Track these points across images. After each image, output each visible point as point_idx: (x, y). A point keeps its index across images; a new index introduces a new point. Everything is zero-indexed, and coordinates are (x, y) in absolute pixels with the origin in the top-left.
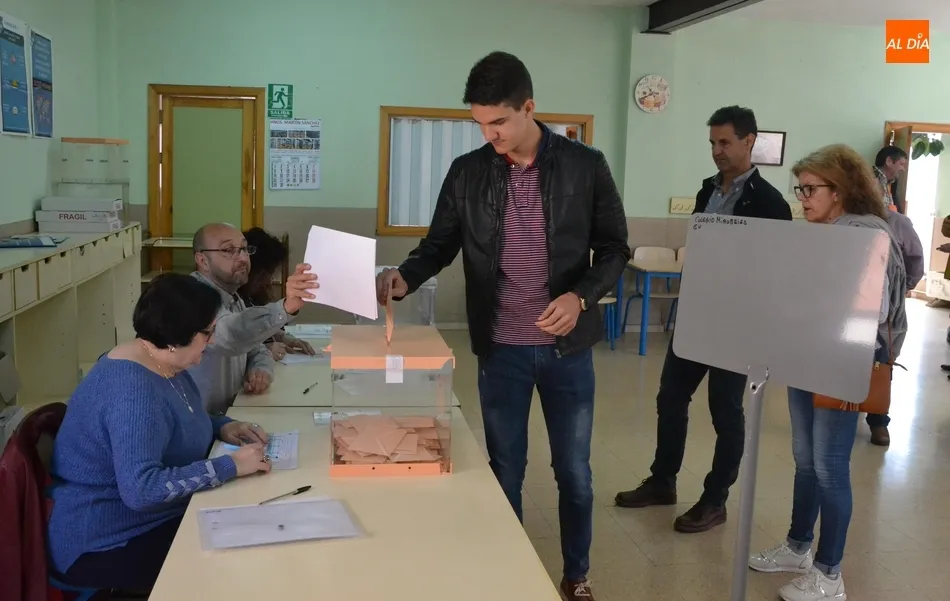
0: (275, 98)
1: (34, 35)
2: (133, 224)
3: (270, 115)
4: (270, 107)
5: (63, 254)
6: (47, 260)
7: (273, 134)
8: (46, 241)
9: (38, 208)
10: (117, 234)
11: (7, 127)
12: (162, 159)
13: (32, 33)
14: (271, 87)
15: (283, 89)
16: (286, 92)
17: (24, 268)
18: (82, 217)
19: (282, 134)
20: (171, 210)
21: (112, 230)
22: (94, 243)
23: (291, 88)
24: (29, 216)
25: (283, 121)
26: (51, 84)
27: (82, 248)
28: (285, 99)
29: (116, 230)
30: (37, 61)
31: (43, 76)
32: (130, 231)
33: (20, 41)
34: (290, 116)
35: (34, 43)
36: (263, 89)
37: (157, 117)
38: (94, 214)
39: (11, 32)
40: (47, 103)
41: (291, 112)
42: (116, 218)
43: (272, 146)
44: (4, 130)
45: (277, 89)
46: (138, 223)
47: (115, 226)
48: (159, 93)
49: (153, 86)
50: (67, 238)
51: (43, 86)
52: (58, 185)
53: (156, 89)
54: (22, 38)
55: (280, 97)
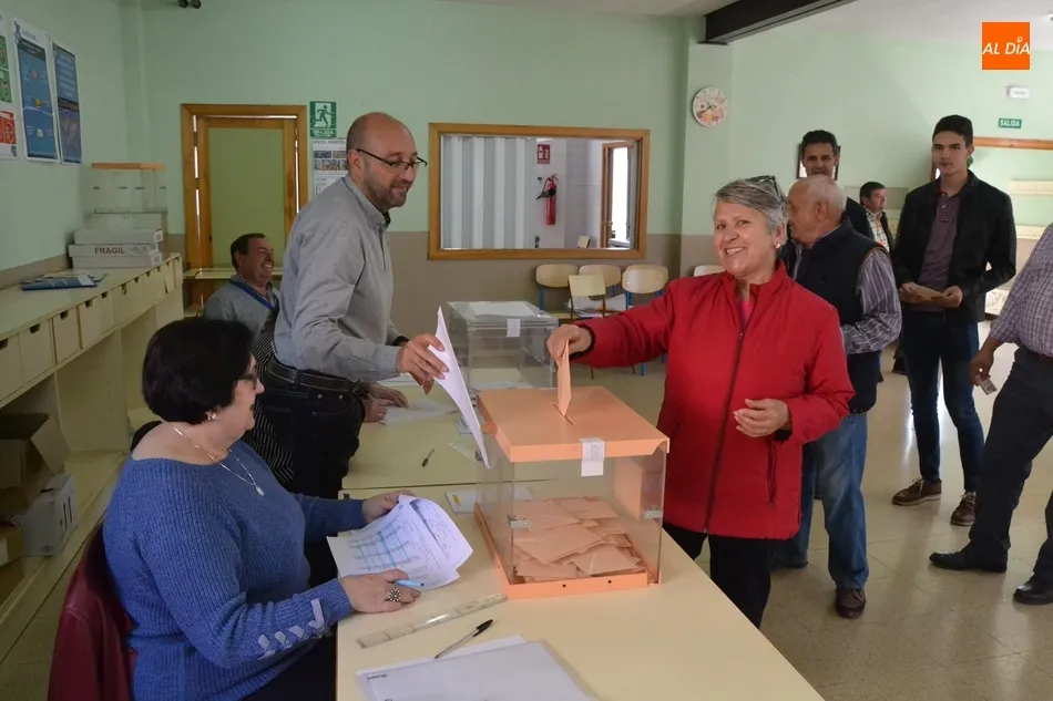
0: (318, 116)
1: (56, 48)
2: (173, 256)
3: (312, 135)
4: (312, 126)
5: (104, 295)
6: (88, 303)
7: (316, 154)
8: (84, 281)
9: (71, 241)
10: (158, 268)
11: (31, 152)
12: (199, 184)
13: (54, 45)
14: (313, 104)
15: (325, 107)
16: (329, 109)
17: (63, 315)
18: (121, 251)
19: (326, 155)
20: (210, 238)
21: (154, 264)
22: (136, 279)
23: (334, 105)
24: (62, 252)
25: (327, 141)
26: (77, 104)
27: (123, 286)
28: (328, 117)
29: (157, 264)
30: (61, 78)
31: (69, 95)
32: (171, 264)
33: (41, 54)
34: (334, 136)
35: (57, 58)
36: (304, 107)
37: (190, 140)
38: (133, 247)
39: (30, 43)
40: (74, 125)
41: (334, 131)
42: (157, 250)
43: (316, 168)
44: (29, 155)
45: (319, 107)
46: (178, 255)
47: (157, 259)
48: (193, 114)
49: (185, 106)
50: (105, 275)
51: (69, 106)
52: (89, 216)
53: (189, 109)
54: (43, 50)
55: (322, 115)
